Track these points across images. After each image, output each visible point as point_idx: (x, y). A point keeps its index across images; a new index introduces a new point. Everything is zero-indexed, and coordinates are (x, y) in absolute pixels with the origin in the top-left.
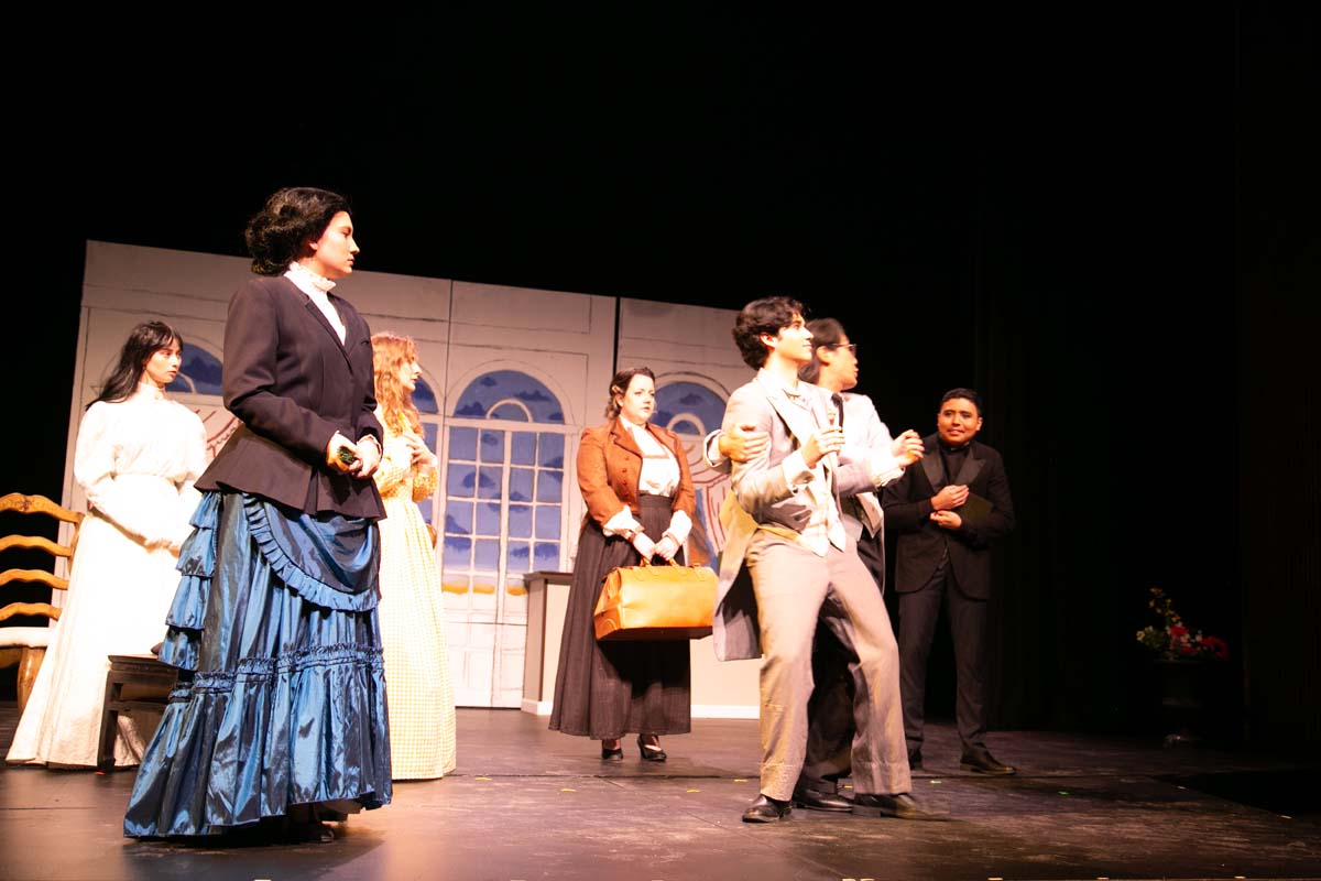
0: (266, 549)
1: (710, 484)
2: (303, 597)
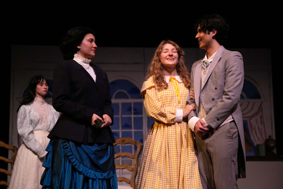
0: (70, 158)
1: (251, 118)
2: (83, 175)
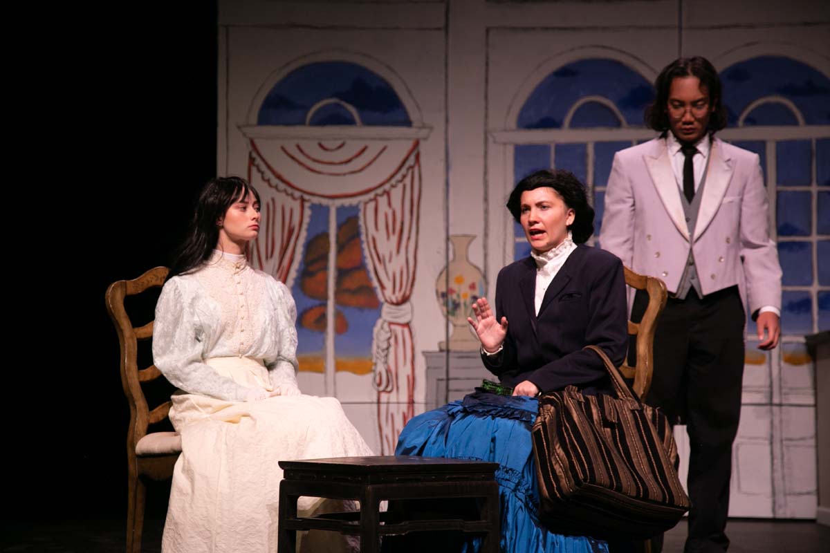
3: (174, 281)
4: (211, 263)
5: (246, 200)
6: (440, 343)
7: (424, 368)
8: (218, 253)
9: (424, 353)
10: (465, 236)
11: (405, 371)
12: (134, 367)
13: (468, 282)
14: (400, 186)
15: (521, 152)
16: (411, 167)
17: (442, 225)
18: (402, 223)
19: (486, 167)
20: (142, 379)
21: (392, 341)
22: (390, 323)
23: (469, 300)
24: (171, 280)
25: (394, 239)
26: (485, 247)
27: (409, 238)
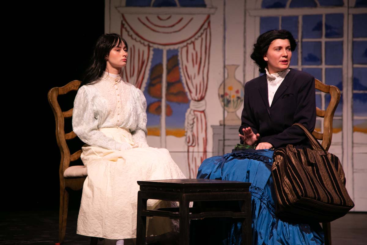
3: (83, 88)
4: (103, 78)
5: (120, 46)
6: (220, 121)
7: (212, 134)
8: (106, 73)
9: (212, 126)
10: (233, 65)
11: (202, 136)
12: (62, 132)
13: (235, 89)
14: (200, 39)
15: (264, 20)
16: (206, 29)
17: (221, 60)
18: (201, 59)
19: (245, 28)
20: (67, 138)
21: (195, 120)
22: (194, 111)
23: (235, 99)
24: (82, 87)
25: (197, 67)
26: (244, 71)
27: (204, 66)
